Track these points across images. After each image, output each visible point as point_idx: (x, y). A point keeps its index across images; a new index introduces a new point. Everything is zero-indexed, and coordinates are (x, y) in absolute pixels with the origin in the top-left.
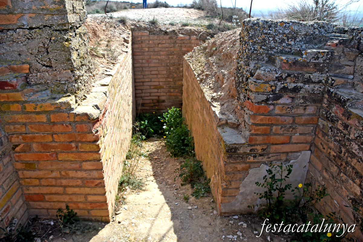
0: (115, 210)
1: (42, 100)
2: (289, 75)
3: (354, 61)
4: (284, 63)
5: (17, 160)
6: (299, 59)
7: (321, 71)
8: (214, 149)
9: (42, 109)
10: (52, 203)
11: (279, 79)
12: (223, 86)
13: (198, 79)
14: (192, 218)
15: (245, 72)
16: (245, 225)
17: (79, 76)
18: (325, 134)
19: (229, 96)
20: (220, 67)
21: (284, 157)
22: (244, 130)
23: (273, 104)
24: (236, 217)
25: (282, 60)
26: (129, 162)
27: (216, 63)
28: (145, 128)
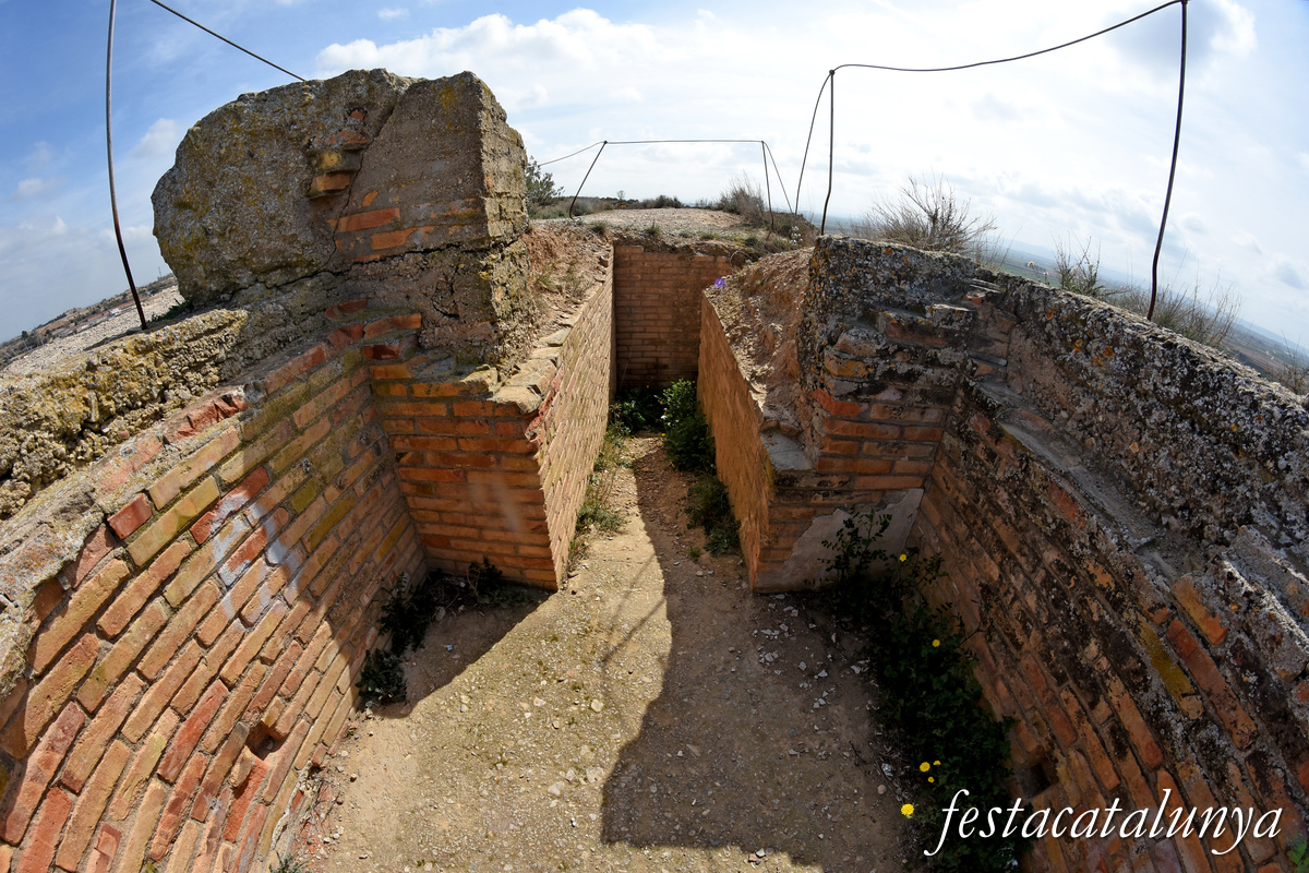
0: (569, 569)
1: (440, 377)
2: (900, 349)
3: (1008, 334)
4: (893, 324)
5: (404, 478)
6: (920, 319)
7: (955, 344)
8: (750, 472)
9: (439, 393)
10: (462, 553)
11: (883, 354)
12: (775, 353)
13: (727, 335)
14: (702, 592)
15: (817, 335)
16: (795, 613)
17: (506, 333)
18: (952, 463)
19: (785, 373)
20: (769, 316)
21: (876, 499)
22: (811, 443)
23: (868, 401)
24: (781, 597)
25: (889, 318)
26: (598, 477)
27: (762, 309)
28: (630, 414)
